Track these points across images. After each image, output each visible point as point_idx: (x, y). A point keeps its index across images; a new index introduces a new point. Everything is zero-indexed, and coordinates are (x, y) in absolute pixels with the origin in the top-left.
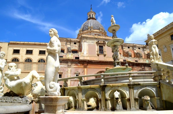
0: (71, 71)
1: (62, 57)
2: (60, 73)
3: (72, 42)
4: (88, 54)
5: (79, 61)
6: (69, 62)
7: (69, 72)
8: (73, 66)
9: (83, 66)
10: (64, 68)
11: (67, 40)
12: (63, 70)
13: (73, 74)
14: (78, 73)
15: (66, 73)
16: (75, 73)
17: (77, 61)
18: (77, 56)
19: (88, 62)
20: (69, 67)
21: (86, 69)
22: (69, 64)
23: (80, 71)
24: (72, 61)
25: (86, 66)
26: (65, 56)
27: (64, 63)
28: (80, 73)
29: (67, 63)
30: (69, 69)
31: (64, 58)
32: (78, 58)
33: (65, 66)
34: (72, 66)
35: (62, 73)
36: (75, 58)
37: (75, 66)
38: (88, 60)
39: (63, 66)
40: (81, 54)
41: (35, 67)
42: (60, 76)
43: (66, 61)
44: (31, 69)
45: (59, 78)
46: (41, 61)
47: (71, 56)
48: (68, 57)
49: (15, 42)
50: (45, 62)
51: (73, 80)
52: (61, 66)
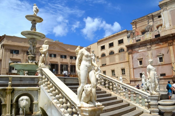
0: (152, 54)
1: (140, 40)
2: (140, 59)
3: (154, 17)
4: (172, 25)
5: (159, 39)
6: (148, 44)
7: (150, 55)
8: (154, 47)
9: (167, 45)
10: (143, 52)
11: (148, 18)
12: (143, 55)
13: (155, 57)
14: (161, 55)
15: (147, 57)
16: (157, 56)
17: (157, 40)
18: (157, 34)
19: (173, 36)
20: (149, 49)
21: (171, 48)
22: (149, 46)
23: (163, 51)
24: (151, 42)
25: (170, 43)
26: (143, 38)
27: (142, 47)
28: (163, 55)
29: (146, 45)
30: (149, 53)
31: (142, 40)
32: (159, 35)
33: (145, 50)
34: (152, 48)
35: (142, 59)
36: (154, 37)
37: (156, 47)
38: (172, 34)
39: (141, 50)
40: (162, 28)
41: (117, 58)
42: (141, 62)
43: (144, 44)
44: (114, 61)
45: (140, 64)
46: (121, 50)
47: (149, 36)
48: (145, 38)
49: (101, 40)
50: (124, 51)
51: (155, 65)
52: (140, 51)
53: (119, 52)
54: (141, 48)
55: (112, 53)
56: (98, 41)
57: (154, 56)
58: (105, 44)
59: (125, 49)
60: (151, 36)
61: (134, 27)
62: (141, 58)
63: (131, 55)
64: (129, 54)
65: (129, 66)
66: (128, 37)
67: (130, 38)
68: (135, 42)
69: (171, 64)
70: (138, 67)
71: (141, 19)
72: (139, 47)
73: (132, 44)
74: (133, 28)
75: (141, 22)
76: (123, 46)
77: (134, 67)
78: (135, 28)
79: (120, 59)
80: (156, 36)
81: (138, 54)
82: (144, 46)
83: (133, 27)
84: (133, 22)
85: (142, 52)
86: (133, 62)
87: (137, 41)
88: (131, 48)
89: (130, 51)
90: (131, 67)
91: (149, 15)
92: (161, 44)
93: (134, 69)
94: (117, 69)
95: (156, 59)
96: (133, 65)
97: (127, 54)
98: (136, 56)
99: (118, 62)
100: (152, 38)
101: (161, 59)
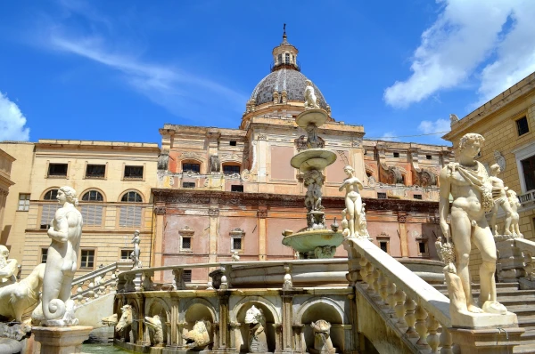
0: (218, 227)
1: (192, 185)
2: (187, 233)
3: (222, 139)
4: (270, 176)
5: (242, 196)
6: (212, 200)
7: (213, 229)
8: (226, 212)
9: (254, 213)
10: (197, 218)
11: (208, 135)
12: (196, 224)
13: (226, 236)
14: (238, 234)
15: (205, 232)
16: (230, 234)
17: (237, 198)
18: (238, 183)
19: (270, 200)
20: (214, 214)
21: (262, 222)
22: (214, 207)
23: (246, 226)
24: (222, 198)
25: (262, 213)
26: (201, 182)
27: (197, 203)
28: (244, 234)
29: (208, 203)
30: (214, 222)
31: (198, 187)
32: (240, 188)
33: (202, 213)
34: (221, 214)
35: (192, 233)
36: (229, 190)
37: (230, 214)
38: (270, 195)
39: (193, 211)
40: (250, 175)
41: (111, 217)
42: (187, 242)
43: (205, 198)
44: (99, 222)
45: (184, 247)
46: (131, 197)
47: (219, 183)
48: (209, 185)
49: (54, 142)
50: (141, 201)
51: (223, 253)
52: (187, 212)
53: (124, 199)
54: (193, 206)
55: (93, 197)
56: (41, 141)
57: (223, 233)
58: (73, 160)
59: (147, 197)
60: (223, 184)
61: (167, 144)
62: (189, 230)
63: (160, 218)
64: (157, 212)
65: (153, 246)
66: (160, 168)
67: (166, 171)
68: (179, 187)
69: (258, 256)
70: (178, 252)
71: (187, 130)
72: (189, 201)
73: (170, 187)
74: (163, 144)
75: (188, 137)
76: (143, 187)
77: (167, 252)
78: (168, 147)
79: (122, 220)
80: (234, 188)
81: (182, 218)
82: (202, 203)
83: (164, 141)
84: (168, 130)
85: (195, 218)
86: (164, 238)
87: (185, 185)
88: (160, 196)
89: (160, 205)
90: (158, 249)
91: (212, 131)
92: (243, 208)
93: (165, 255)
94: (107, 249)
95: (226, 240)
96: (163, 246)
97: (148, 212)
98: (176, 223)
99: (112, 229)
100: (223, 190)
101: (237, 243)
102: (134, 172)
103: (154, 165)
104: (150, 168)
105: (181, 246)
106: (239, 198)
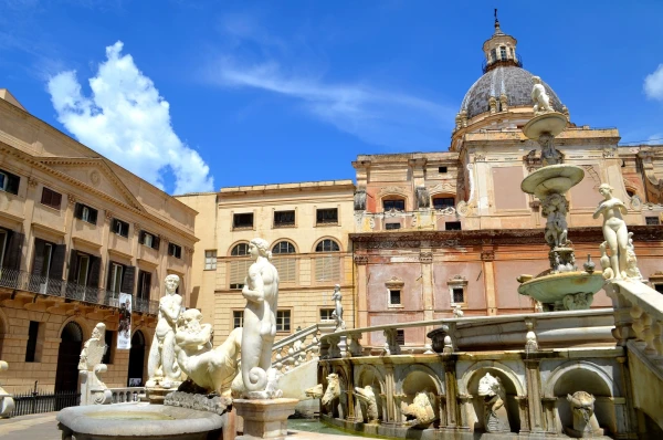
0: (433, 276)
1: (397, 225)
2: (395, 285)
3: (429, 166)
4: (494, 206)
5: (459, 235)
6: (423, 243)
7: (427, 279)
8: (441, 256)
9: (477, 256)
10: (406, 266)
11: (411, 162)
12: (405, 273)
13: (443, 286)
14: (459, 283)
15: (417, 283)
16: (448, 284)
17: (453, 238)
18: (454, 220)
19: (496, 237)
20: (425, 260)
21: (488, 266)
22: (426, 251)
23: (467, 273)
24: (435, 240)
25: (488, 254)
26: (408, 222)
27: (404, 247)
28: (466, 282)
29: (418, 246)
30: (427, 270)
31: (405, 228)
32: (457, 225)
33: (411, 260)
34: (435, 259)
35: (402, 285)
36: (443, 228)
37: (447, 258)
38: (496, 231)
39: (402, 257)
40: (468, 208)
41: (306, 271)
42: (396, 296)
43: (414, 240)
44: (293, 278)
45: (393, 302)
46: (326, 246)
47: (430, 220)
48: (417, 224)
49: (237, 189)
50: (338, 249)
51: (442, 308)
52: (394, 260)
53: (319, 249)
54: (400, 251)
55: (284, 248)
56: (224, 190)
57: (439, 283)
58: (258, 208)
59: (345, 244)
60: (435, 222)
61: (363, 179)
62: (397, 281)
63: (362, 269)
64: (357, 262)
65: (356, 302)
66: (357, 208)
68: (381, 229)
69: (486, 310)
70: (386, 309)
71: (386, 159)
72: (395, 246)
73: (371, 231)
74: (358, 179)
75: (386, 168)
76: (339, 232)
77: (373, 309)
78: (365, 182)
79: (318, 274)
80: (450, 225)
81: (388, 268)
82: (411, 247)
83: (358, 176)
84: (363, 162)
85: (403, 265)
86: (368, 292)
87: (388, 226)
88: (364, 243)
89: (361, 253)
90: (363, 306)
91: (415, 157)
92: (463, 250)
93: (371, 313)
94: (303, 308)
95: (443, 291)
96: (368, 301)
97: (348, 262)
98: (381, 273)
99: (307, 284)
100: (436, 229)
101: (459, 294)
102: (327, 216)
103: (351, 206)
104: (346, 209)
105: (389, 301)
106: (455, 237)
